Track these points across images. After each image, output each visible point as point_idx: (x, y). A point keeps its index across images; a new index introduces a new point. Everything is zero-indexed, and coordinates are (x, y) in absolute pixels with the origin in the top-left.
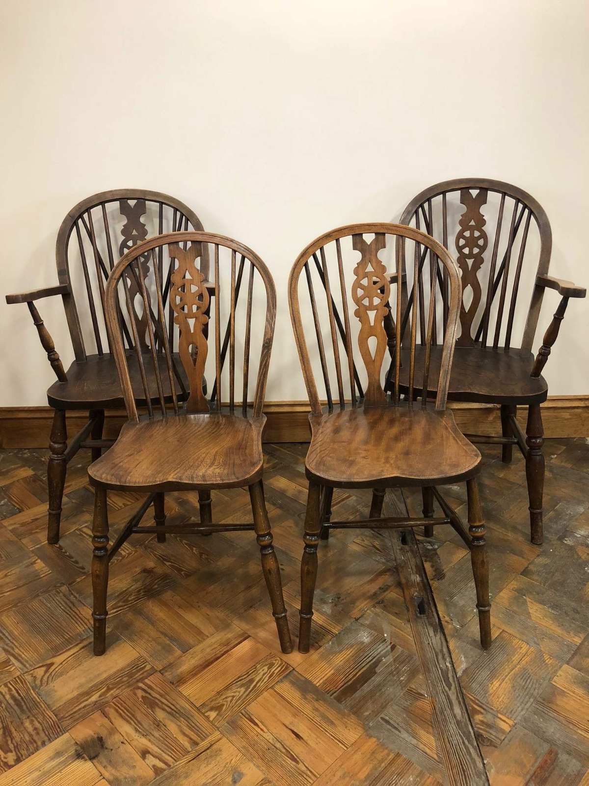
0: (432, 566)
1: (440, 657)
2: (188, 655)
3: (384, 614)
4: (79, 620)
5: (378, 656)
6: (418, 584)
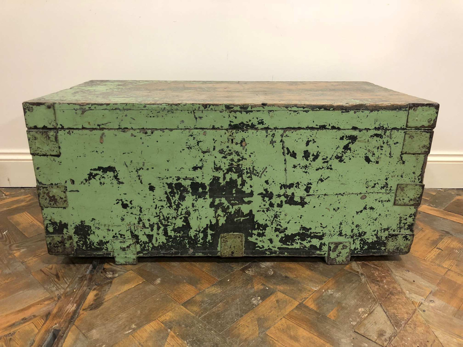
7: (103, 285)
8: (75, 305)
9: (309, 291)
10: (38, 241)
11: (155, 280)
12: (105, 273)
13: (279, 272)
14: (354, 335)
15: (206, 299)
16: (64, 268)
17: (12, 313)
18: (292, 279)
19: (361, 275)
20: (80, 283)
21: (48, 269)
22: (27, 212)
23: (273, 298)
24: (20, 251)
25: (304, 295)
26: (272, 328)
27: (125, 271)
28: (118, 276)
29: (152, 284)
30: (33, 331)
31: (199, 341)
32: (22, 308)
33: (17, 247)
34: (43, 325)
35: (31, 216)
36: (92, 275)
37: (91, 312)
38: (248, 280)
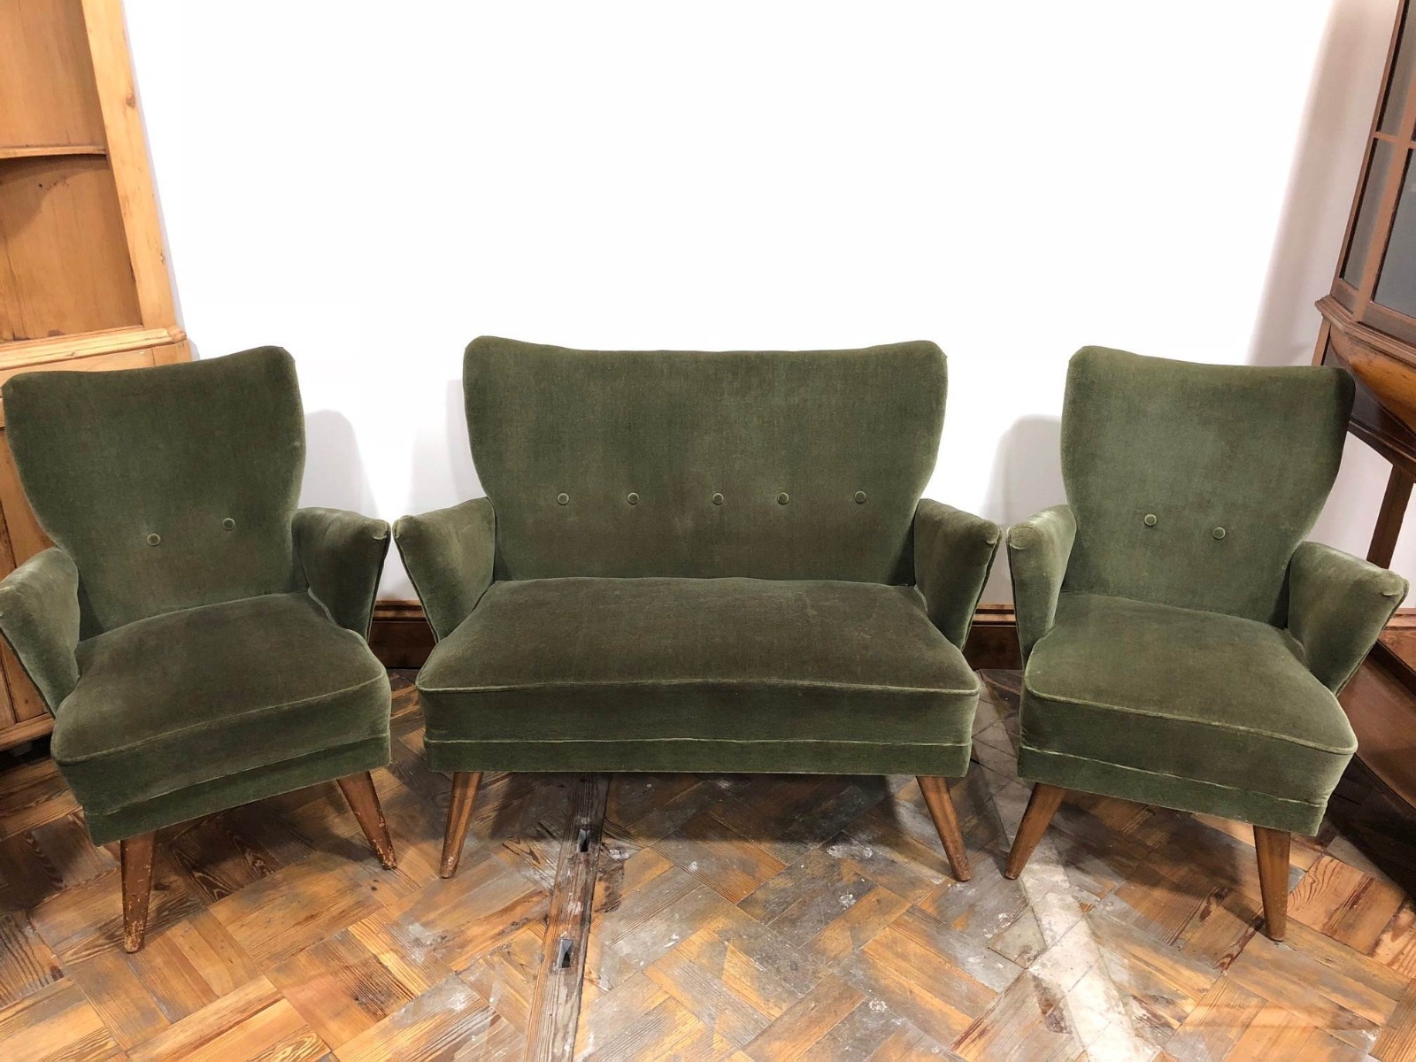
0: (607, 888)
1: (560, 1035)
2: (177, 1026)
3: (502, 966)
4: (29, 965)
5: (467, 1033)
6: (575, 916)
7: (612, 873)
8: (579, 903)
9: (927, 885)
11: (688, 864)
12: (606, 852)
13: (881, 853)
14: (986, 952)
15: (772, 897)
17: (492, 915)
18: (901, 866)
20: (573, 868)
21: (514, 844)
23: (871, 898)
25: (918, 892)
26: (870, 941)
27: (638, 848)
28: (629, 858)
29: (686, 872)
30: (535, 942)
31: (770, 958)
32: (503, 907)
34: (546, 933)
36: (588, 855)
37: (608, 914)
38: (833, 866)
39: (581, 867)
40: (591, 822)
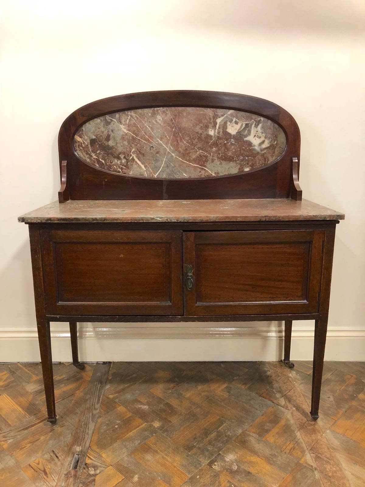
7: (88, 484)
10: (22, 430)
11: (133, 477)
12: (87, 469)
13: (242, 467)
16: (49, 463)
18: (254, 476)
19: (315, 470)
20: (66, 481)
21: (36, 464)
22: (6, 394)
24: (7, 442)
27: (105, 466)
28: (99, 473)
29: (131, 482)
33: (4, 437)
35: (10, 399)
36: (76, 471)
38: (215, 476)
39: (71, 480)
40: (82, 450)
